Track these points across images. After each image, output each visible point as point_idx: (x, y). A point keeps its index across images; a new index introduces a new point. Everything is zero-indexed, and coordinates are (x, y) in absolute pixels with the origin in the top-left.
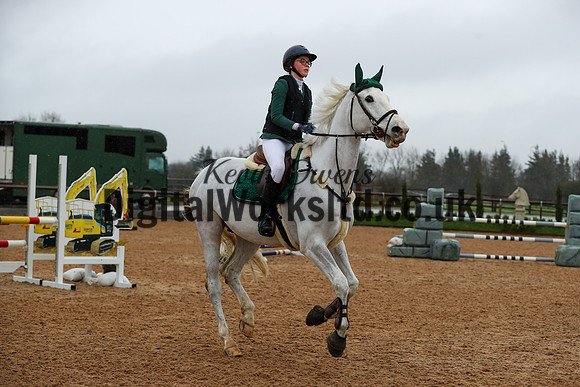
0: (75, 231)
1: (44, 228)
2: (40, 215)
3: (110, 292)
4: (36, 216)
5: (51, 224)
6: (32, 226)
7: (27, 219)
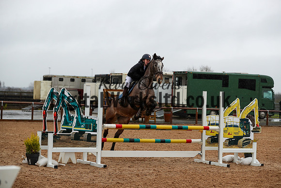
0: (229, 134)
1: (211, 132)
2: (209, 125)
3: (249, 168)
4: (207, 125)
5: (215, 130)
6: (204, 131)
7: (202, 127)
